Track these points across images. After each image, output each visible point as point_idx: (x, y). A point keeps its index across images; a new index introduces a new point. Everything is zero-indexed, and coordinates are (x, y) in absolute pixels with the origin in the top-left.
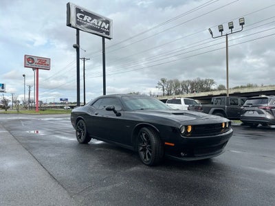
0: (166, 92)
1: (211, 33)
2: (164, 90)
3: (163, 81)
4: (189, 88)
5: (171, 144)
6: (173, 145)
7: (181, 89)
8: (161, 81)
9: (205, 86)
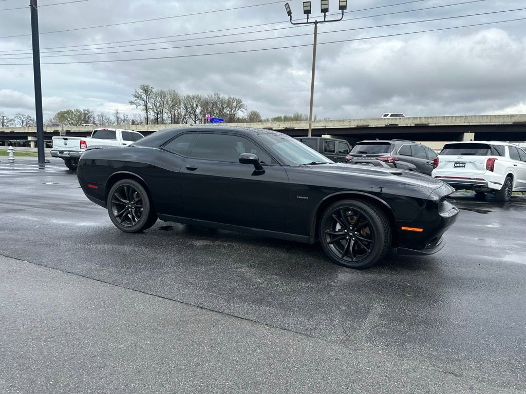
0: (152, 116)
1: (289, 13)
2: (147, 110)
3: (146, 91)
4: (198, 111)
5: (416, 230)
6: (421, 230)
7: (183, 112)
8: (140, 91)
9: (227, 111)
